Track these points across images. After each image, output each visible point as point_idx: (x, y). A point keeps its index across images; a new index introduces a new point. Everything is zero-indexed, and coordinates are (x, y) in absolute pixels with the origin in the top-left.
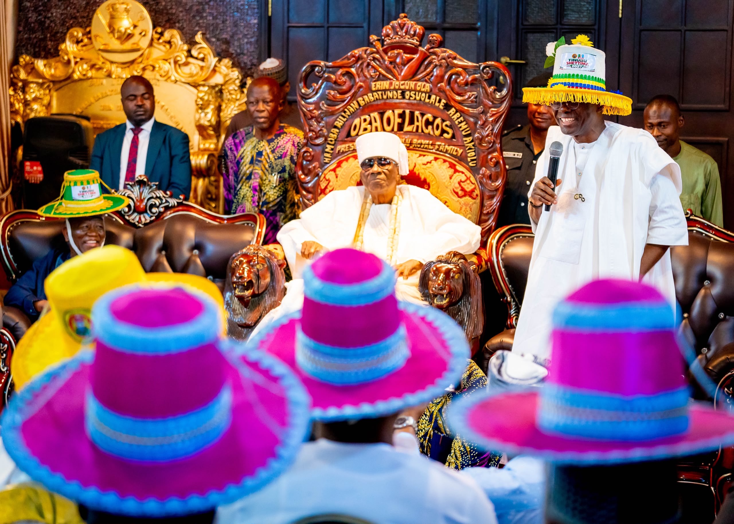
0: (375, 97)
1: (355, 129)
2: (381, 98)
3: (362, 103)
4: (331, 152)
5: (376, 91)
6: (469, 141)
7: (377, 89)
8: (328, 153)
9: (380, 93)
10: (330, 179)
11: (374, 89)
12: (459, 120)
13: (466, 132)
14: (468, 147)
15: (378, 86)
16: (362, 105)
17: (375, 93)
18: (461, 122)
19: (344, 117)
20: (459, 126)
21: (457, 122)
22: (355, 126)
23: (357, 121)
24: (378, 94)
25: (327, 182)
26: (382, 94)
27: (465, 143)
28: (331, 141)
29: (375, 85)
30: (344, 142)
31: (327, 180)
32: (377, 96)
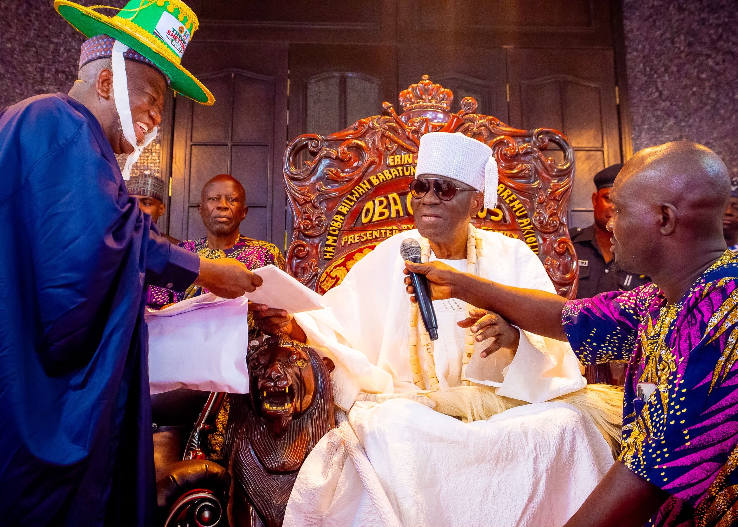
0: (393, 174)
1: (366, 216)
2: (401, 174)
3: (375, 182)
4: (334, 244)
5: (394, 167)
6: (526, 223)
7: (396, 164)
8: (330, 246)
9: (400, 169)
10: (339, 275)
11: (392, 164)
12: (511, 198)
13: (520, 213)
14: (526, 231)
15: (397, 160)
16: (375, 184)
17: (392, 170)
18: (514, 200)
19: (351, 200)
20: (511, 205)
21: (507, 201)
22: (368, 210)
23: (369, 205)
24: (398, 171)
25: (334, 281)
26: (403, 170)
27: (521, 226)
28: (334, 230)
29: (394, 159)
30: (351, 231)
31: (333, 278)
32: (396, 172)
